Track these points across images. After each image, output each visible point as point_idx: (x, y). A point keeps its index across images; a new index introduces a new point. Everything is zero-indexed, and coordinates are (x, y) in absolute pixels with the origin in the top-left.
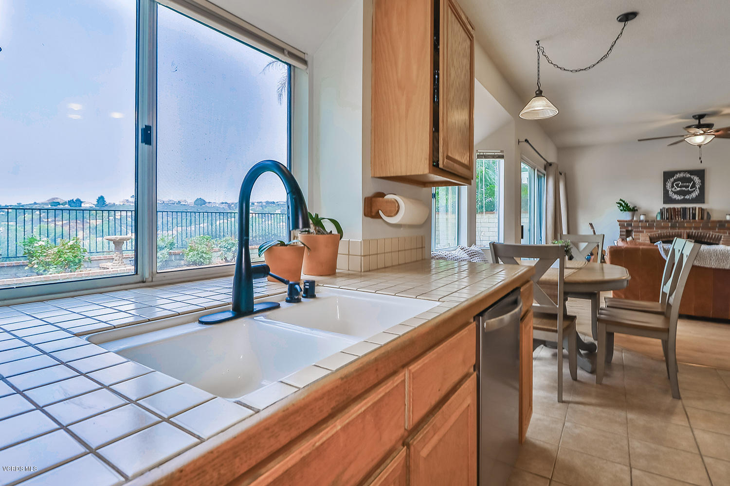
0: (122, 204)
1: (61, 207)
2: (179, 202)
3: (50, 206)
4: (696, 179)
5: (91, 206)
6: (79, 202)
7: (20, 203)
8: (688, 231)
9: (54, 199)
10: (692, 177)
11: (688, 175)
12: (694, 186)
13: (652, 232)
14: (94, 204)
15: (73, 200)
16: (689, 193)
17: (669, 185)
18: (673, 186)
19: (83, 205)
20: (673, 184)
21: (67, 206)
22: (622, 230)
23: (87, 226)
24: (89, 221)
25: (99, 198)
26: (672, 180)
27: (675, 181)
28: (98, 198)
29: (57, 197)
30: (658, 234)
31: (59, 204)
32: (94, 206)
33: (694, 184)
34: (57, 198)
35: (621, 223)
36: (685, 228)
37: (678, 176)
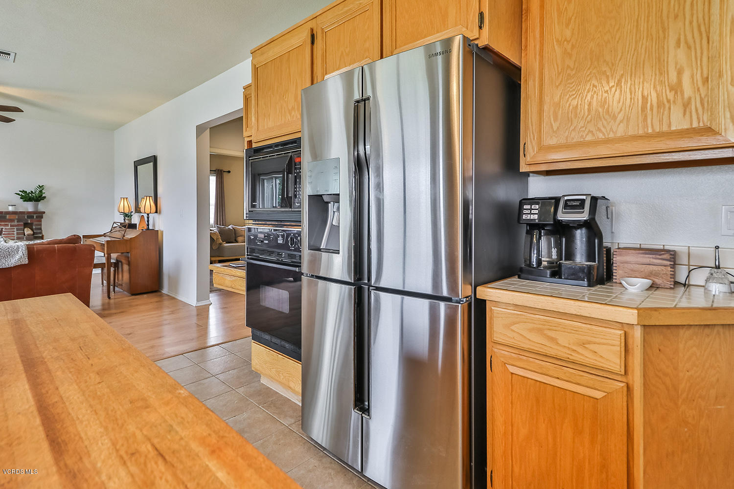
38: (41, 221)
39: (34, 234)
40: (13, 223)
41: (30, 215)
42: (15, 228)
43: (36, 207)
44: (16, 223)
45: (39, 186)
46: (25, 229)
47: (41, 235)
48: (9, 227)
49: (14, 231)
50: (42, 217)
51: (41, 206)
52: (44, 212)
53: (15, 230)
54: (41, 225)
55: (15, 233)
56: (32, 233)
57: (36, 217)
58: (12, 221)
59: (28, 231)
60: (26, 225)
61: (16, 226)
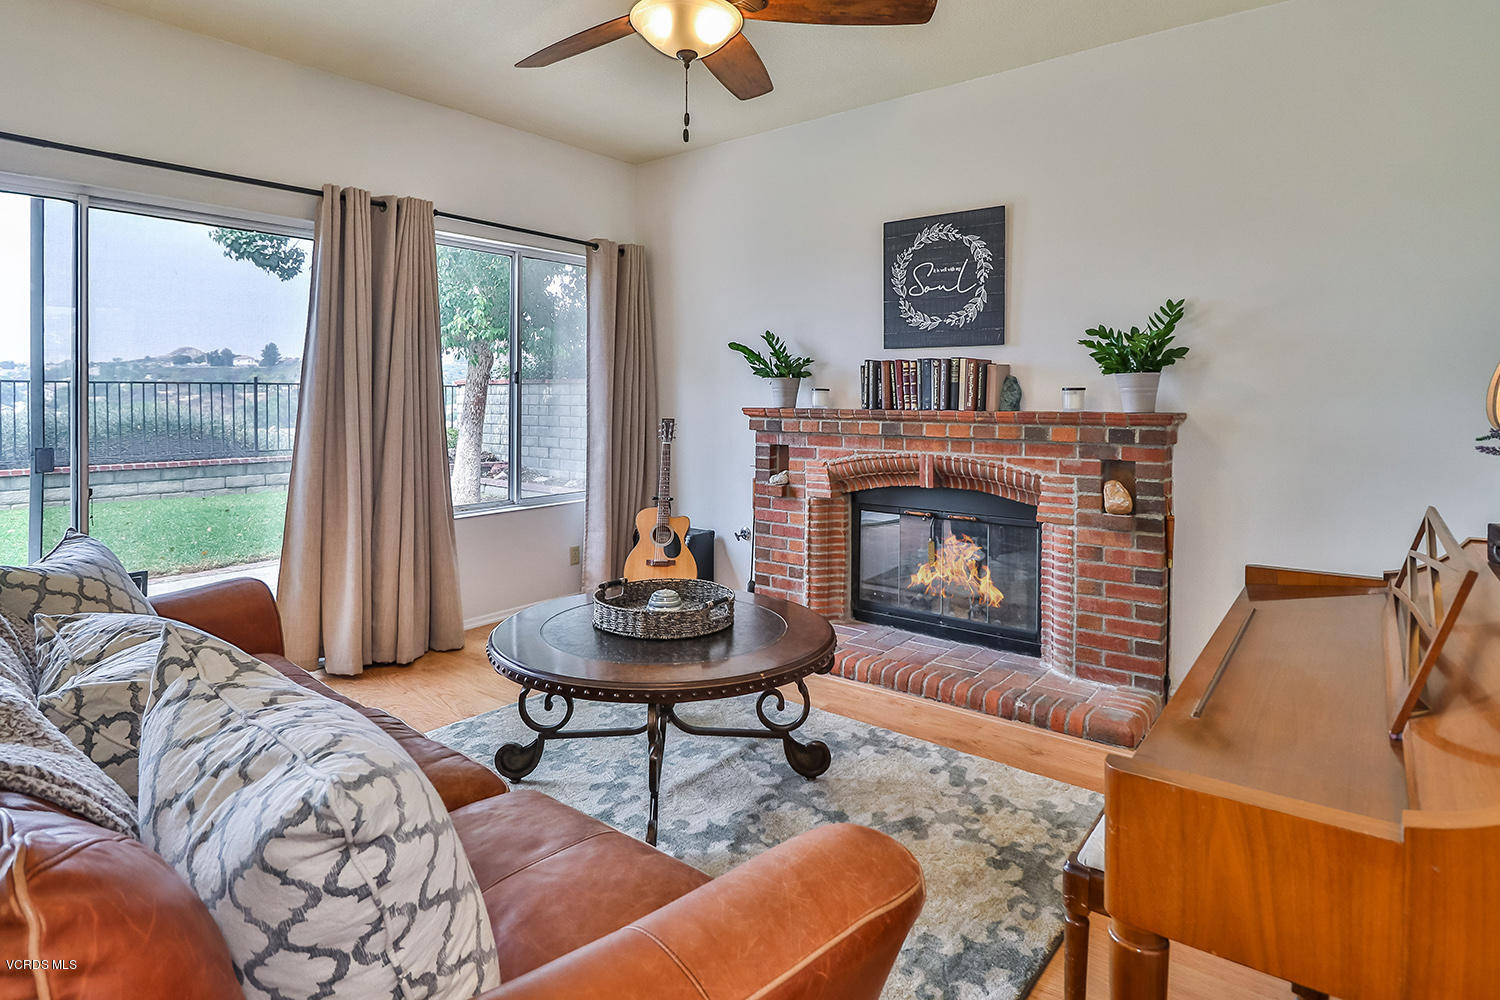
3: (172, 365)
5: (250, 363)
6: (229, 356)
7: (118, 359)
8: (935, 454)
9: (184, 350)
10: (967, 238)
11: (954, 234)
12: (970, 278)
13: (835, 455)
14: (257, 361)
15: (216, 351)
16: (961, 301)
17: (899, 273)
18: (910, 282)
19: (235, 362)
20: (910, 269)
21: (203, 364)
22: (760, 444)
23: (239, 403)
24: (242, 395)
25: (267, 347)
26: (908, 255)
27: (917, 257)
28: (264, 348)
29: (190, 346)
30: (853, 462)
31: (188, 360)
32: (257, 364)
33: (972, 266)
34: (190, 349)
35: (758, 418)
36: (927, 442)
37: (925, 237)
38: (1169, 455)
39: (1134, 511)
40: (1068, 461)
41: (1121, 428)
42: (1075, 477)
43: (1148, 394)
44: (1076, 460)
45: (1169, 303)
46: (1108, 486)
47: (1160, 517)
48: (1057, 474)
49: (1072, 492)
50: (1173, 438)
51: (1170, 390)
52: (1182, 417)
53: (1075, 487)
54: (1168, 472)
55: (1074, 497)
56: (1128, 503)
57: (1144, 437)
58: (1065, 449)
59: (1114, 494)
60: (1112, 469)
61: (1079, 470)
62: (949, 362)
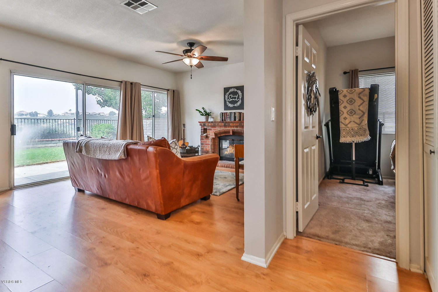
0: (63, 115)
1: (24, 117)
2: (99, 114)
4: (239, 92)
5: (44, 116)
6: (36, 114)
8: (233, 129)
9: (21, 111)
10: (238, 91)
11: (236, 90)
12: (238, 98)
13: (216, 130)
15: (32, 112)
16: (237, 102)
17: (227, 97)
18: (228, 98)
19: (39, 116)
20: (228, 96)
21: (28, 116)
22: (202, 128)
26: (228, 93)
27: (230, 94)
30: (219, 131)
32: (46, 116)
33: (239, 96)
35: (201, 123)
36: (231, 127)
37: (231, 90)
62: (235, 113)
